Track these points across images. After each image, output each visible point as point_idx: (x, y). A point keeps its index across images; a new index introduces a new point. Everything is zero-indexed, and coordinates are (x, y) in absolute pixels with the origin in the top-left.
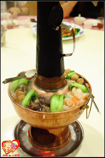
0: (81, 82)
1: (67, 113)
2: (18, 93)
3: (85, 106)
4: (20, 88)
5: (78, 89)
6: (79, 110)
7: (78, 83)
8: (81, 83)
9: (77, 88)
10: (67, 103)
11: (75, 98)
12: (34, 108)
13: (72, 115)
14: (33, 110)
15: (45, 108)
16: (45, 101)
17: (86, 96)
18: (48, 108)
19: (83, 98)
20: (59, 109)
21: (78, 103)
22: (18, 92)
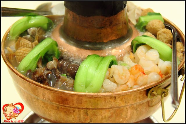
0: (166, 36)
1: (111, 97)
2: (20, 44)
3: (160, 91)
4: (28, 34)
5: (151, 51)
6: (141, 96)
7: (158, 39)
8: (166, 38)
9: (149, 48)
10: (116, 77)
11: (136, 68)
12: (38, 77)
13: (122, 105)
14: (36, 81)
15: (63, 81)
16: (69, 66)
17: (167, 67)
18: (71, 81)
19: (159, 71)
20: (92, 86)
21: (141, 79)
22: (21, 42)
